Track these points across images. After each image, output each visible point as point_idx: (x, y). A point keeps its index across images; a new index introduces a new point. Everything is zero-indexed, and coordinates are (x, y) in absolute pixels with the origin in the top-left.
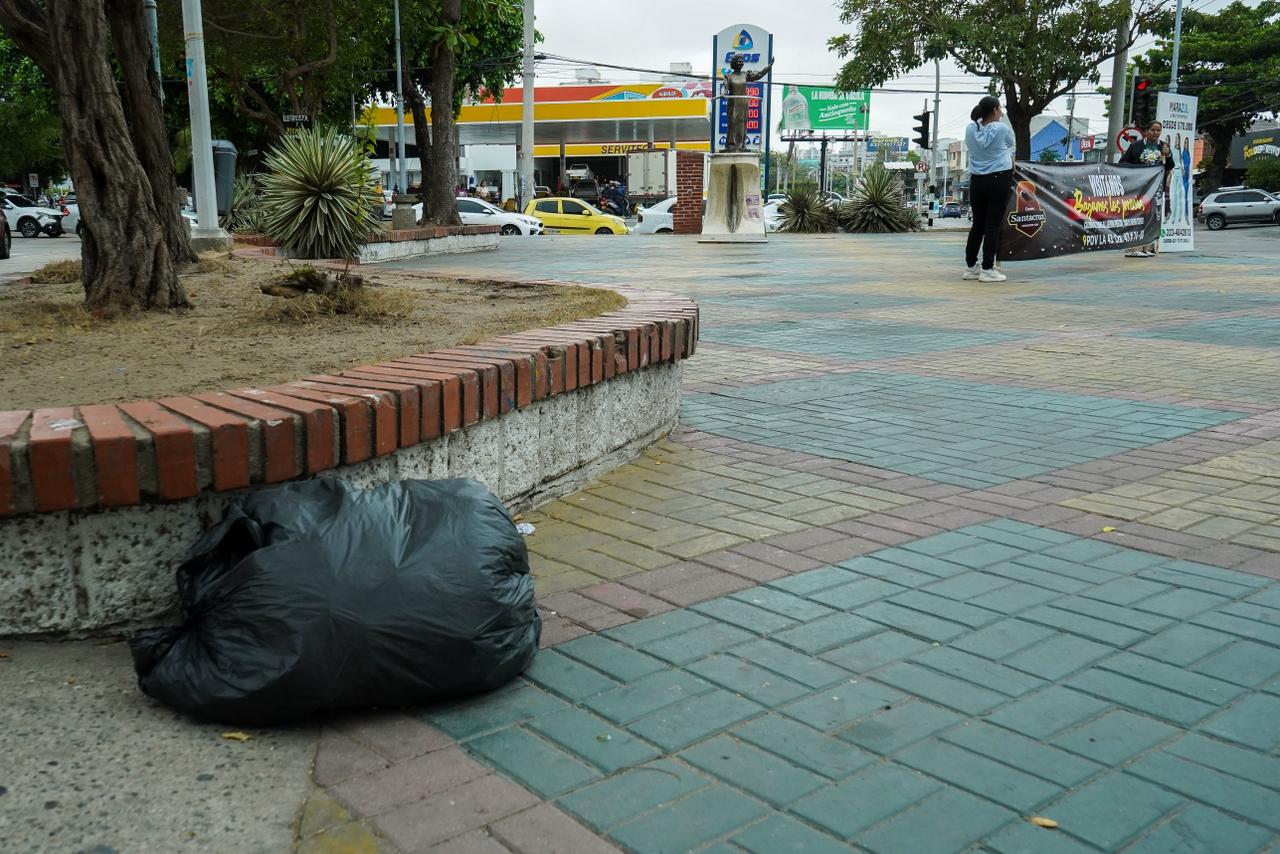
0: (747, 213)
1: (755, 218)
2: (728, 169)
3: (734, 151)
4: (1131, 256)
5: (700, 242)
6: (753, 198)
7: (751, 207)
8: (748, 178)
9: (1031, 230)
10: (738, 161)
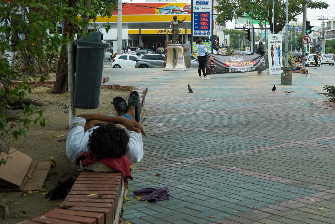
0: (179, 62)
1: (181, 64)
2: (173, 49)
3: (174, 44)
4: (259, 75)
5: (164, 71)
6: (181, 58)
7: (180, 60)
8: (179, 52)
9: (212, 68)
10: (175, 47)
